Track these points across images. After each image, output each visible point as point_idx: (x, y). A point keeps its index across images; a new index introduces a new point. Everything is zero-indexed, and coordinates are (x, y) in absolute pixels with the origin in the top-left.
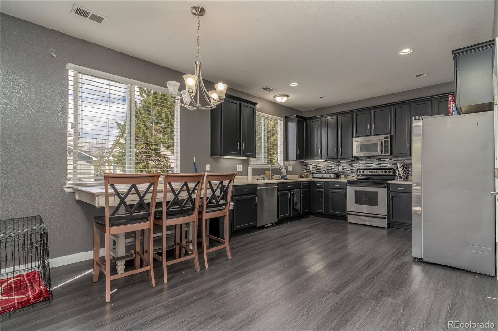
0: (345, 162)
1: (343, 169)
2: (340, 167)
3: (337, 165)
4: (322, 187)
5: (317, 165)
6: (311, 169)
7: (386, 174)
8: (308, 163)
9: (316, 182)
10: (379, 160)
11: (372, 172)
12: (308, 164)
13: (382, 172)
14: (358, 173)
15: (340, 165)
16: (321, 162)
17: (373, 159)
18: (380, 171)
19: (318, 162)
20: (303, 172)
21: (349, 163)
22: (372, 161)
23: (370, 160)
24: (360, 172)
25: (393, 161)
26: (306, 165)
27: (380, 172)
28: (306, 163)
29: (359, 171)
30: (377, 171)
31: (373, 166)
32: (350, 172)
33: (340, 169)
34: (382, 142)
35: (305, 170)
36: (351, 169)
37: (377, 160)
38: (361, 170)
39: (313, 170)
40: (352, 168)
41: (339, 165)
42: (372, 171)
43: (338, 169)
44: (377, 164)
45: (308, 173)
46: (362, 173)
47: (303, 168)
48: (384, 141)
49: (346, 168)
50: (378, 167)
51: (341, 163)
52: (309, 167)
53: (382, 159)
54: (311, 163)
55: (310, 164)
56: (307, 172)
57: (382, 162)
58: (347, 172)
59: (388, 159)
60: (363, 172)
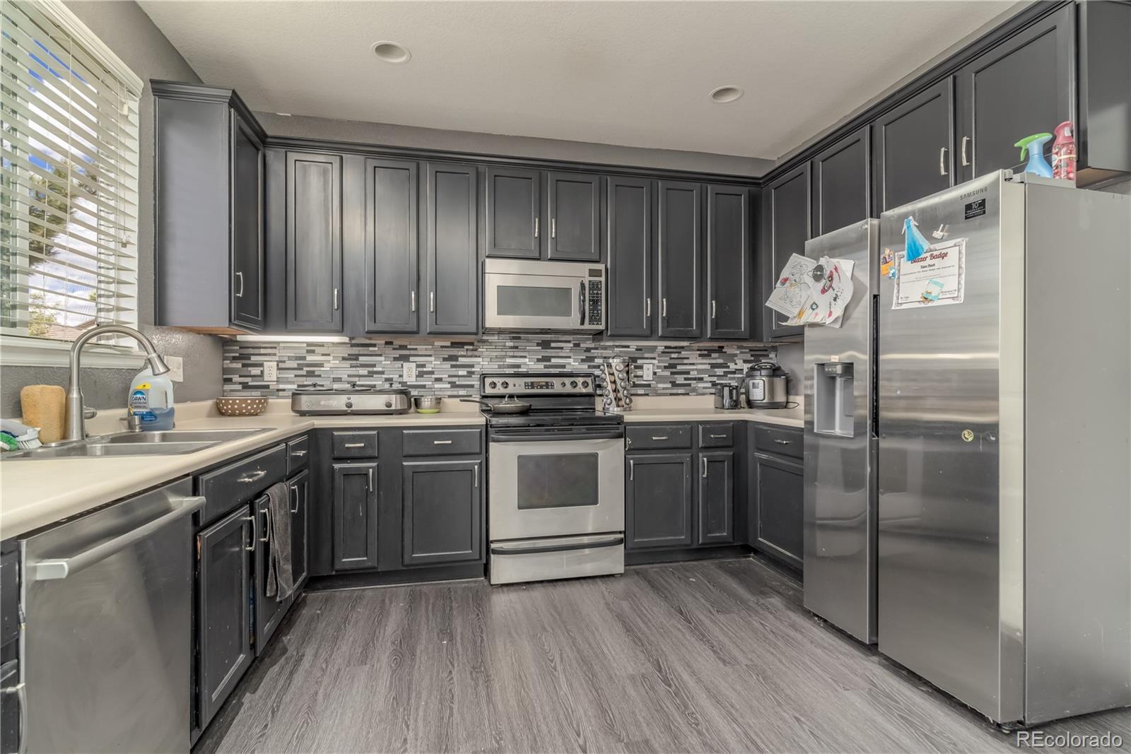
0: (430, 350)
1: (420, 375)
2: (409, 369)
3: (395, 359)
4: (370, 452)
5: (304, 358)
6: (270, 372)
7: (577, 390)
8: (256, 346)
9: (336, 433)
10: (545, 345)
11: (532, 385)
12: (251, 351)
13: (564, 384)
14: (489, 391)
15: (409, 361)
16: (321, 345)
17: (528, 340)
18: (557, 382)
19: (309, 344)
20: (228, 387)
21: (446, 353)
22: (525, 350)
23: (516, 344)
24: (494, 385)
25: (585, 351)
26: (243, 357)
27: (558, 386)
28: (244, 346)
29: (488, 381)
30: (547, 383)
31: (525, 364)
32: (449, 386)
33: (409, 372)
34: (583, 285)
35: (236, 378)
36: (449, 376)
37: (538, 345)
38: (495, 380)
39: (278, 381)
40: (454, 371)
41: (405, 358)
42: (532, 383)
43: (401, 376)
44: (538, 360)
45: (257, 393)
46: (500, 390)
47: (225, 371)
48: (590, 281)
49: (432, 373)
50: (540, 367)
51: (412, 352)
52: (261, 365)
53: (553, 345)
54: (274, 346)
55: (262, 351)
56: (246, 386)
57: (553, 355)
58: (437, 386)
59: (572, 345)
60: (506, 385)
